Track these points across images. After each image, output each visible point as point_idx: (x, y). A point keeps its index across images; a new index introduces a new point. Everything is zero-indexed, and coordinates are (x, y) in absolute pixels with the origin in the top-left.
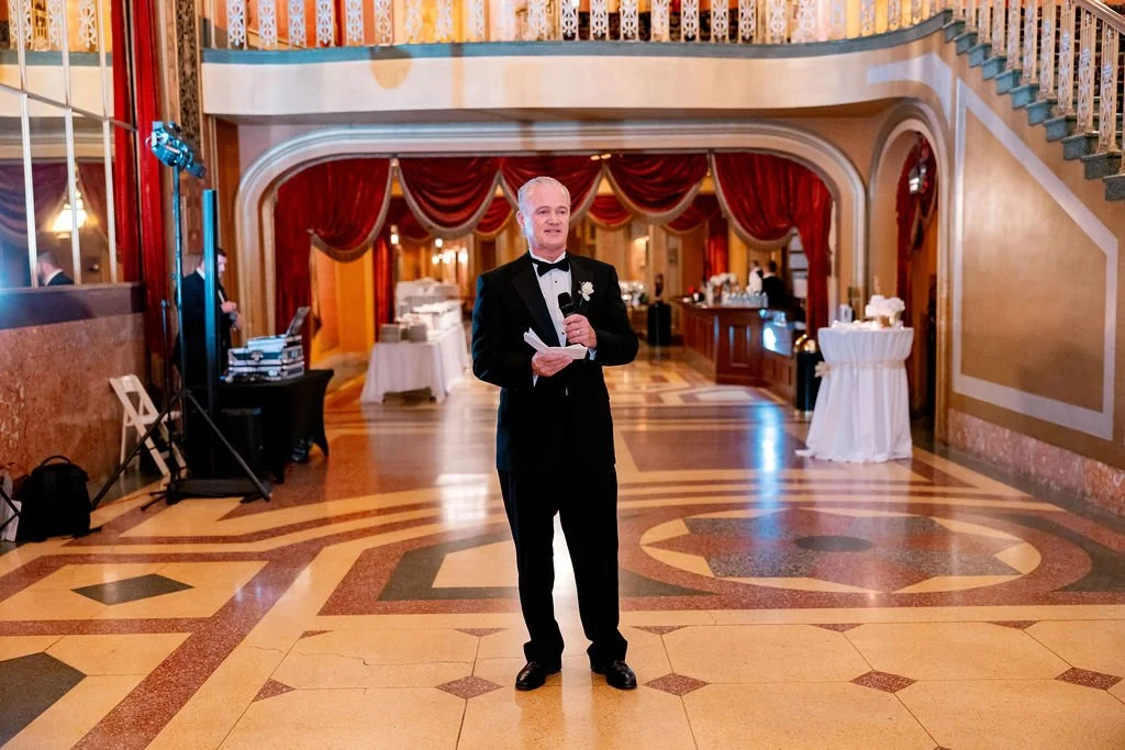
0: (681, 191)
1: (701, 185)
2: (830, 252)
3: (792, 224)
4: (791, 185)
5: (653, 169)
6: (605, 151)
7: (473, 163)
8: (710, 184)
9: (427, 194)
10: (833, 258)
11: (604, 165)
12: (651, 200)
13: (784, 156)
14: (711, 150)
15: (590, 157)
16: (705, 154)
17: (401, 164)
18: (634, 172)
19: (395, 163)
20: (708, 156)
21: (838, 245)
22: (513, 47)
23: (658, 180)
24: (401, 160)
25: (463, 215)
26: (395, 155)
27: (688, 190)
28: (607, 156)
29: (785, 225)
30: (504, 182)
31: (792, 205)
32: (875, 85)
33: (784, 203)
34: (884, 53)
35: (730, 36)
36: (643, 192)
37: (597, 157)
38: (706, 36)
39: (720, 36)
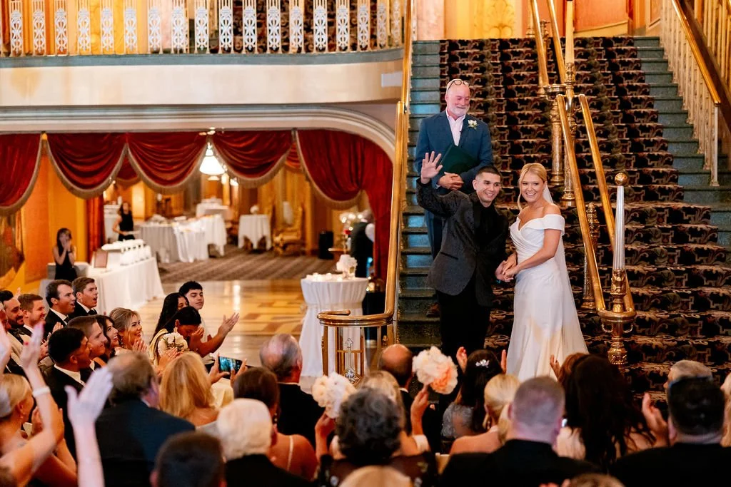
4: (360, 157)
5: (250, 142)
7: (106, 138)
9: (70, 163)
14: (295, 129)
17: (49, 138)
19: (44, 137)
20: (293, 133)
22: (110, 59)
25: (97, 179)
26: (43, 132)
29: (353, 189)
32: (386, 88)
33: (353, 171)
34: (391, 65)
35: (283, 47)
36: (240, 161)
37: (204, 134)
38: (263, 49)
39: (274, 48)
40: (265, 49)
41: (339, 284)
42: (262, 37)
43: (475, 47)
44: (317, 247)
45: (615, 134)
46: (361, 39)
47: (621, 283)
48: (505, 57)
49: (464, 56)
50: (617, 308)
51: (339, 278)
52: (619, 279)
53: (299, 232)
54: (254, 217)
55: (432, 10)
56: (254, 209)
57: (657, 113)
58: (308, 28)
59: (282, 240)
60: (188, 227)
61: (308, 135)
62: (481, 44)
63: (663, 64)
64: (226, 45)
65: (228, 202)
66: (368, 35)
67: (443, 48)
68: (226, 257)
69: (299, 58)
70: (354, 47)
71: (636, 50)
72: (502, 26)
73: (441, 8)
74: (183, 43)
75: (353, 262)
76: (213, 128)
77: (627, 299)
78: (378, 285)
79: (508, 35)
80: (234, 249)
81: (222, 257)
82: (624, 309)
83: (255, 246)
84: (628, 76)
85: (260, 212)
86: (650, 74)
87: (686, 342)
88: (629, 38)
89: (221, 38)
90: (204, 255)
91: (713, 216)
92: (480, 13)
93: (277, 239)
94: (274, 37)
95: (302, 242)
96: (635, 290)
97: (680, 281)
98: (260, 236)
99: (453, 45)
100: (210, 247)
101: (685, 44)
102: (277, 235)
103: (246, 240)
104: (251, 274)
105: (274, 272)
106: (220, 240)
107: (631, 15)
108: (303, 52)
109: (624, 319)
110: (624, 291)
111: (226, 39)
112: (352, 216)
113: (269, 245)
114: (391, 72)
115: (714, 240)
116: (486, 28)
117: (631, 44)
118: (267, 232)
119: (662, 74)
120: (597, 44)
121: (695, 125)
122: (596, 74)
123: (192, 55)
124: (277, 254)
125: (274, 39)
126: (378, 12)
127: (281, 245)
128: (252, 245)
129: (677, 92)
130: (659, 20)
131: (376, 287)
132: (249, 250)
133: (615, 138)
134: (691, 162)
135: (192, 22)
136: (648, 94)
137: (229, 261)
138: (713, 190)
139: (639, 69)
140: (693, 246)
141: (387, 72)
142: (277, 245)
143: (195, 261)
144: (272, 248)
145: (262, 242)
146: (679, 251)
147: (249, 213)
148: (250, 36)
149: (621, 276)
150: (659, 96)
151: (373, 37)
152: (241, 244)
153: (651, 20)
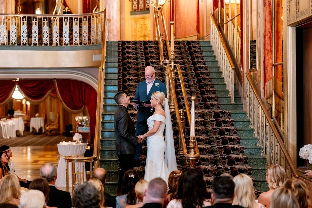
0: (44, 92)
3: (84, 104)
4: (83, 91)
11: (16, 83)
12: (33, 96)
14: (55, 79)
18: (27, 86)
20: (54, 81)
23: (36, 89)
27: (48, 91)
28: (18, 80)
29: (81, 105)
31: (83, 98)
32: (95, 61)
33: (81, 97)
34: (97, 51)
35: (50, 43)
36: (31, 93)
37: (14, 81)
38: (41, 44)
39: (46, 43)
40: (42, 44)
41: (74, 146)
42: (40, 39)
43: (133, 44)
44: (65, 131)
45: (192, 81)
46: (84, 40)
47: (194, 142)
48: (146, 49)
49: (128, 48)
50: (192, 153)
51: (74, 144)
52: (193, 141)
53: (57, 125)
54: (37, 119)
55: (115, 29)
56: (37, 115)
57: (209, 72)
58: (61, 35)
59: (49, 128)
60: (7, 123)
61: (61, 81)
62: (135, 43)
63: (211, 52)
64: (24, 42)
65: (25, 112)
66: (87, 38)
67: (119, 44)
68: (24, 136)
69: (57, 48)
70: (81, 43)
71: (200, 46)
72: (145, 36)
73: (119, 28)
74: (5, 41)
75: (81, 136)
76: (18, 78)
77: (196, 149)
78: (91, 147)
79: (147, 39)
80: (28, 133)
81: (22, 136)
82: (195, 153)
83: (37, 131)
84: (197, 57)
85: (40, 116)
86: (206, 56)
87: (221, 168)
88: (197, 41)
89: (22, 39)
90: (14, 135)
91: (232, 115)
92: (135, 30)
93: (47, 128)
94: (46, 39)
95: (59, 129)
96: (200, 146)
97: (218, 142)
98: (39, 127)
99: (124, 43)
100: (17, 132)
101: (220, 44)
102: (47, 126)
103: (34, 128)
104: (36, 143)
105: (46, 142)
106: (21, 128)
107: (199, 32)
108: (59, 45)
109: (195, 157)
110: (195, 146)
111: (24, 39)
112: (80, 118)
113: (43, 131)
114: (97, 54)
115: (232, 125)
116: (138, 36)
117: (198, 44)
118: (42, 125)
119: (211, 56)
120: (184, 44)
121: (225, 77)
122: (184, 56)
123: (9, 46)
124: (47, 135)
125: (46, 40)
126: (91, 29)
127: (49, 131)
128: (36, 131)
129: (217, 64)
130: (210, 34)
131: (90, 148)
132: (34, 133)
133: (192, 83)
134: (223, 93)
135: (9, 32)
136: (205, 64)
137: (25, 138)
138: (232, 105)
139: (202, 54)
140: (224, 128)
141: (95, 54)
142: (47, 130)
143: (10, 138)
144: (45, 132)
145: (41, 129)
146: (218, 130)
147: (35, 117)
148: (35, 38)
149: (193, 139)
150: (210, 65)
151: (89, 39)
152: (31, 130)
153: (207, 34)
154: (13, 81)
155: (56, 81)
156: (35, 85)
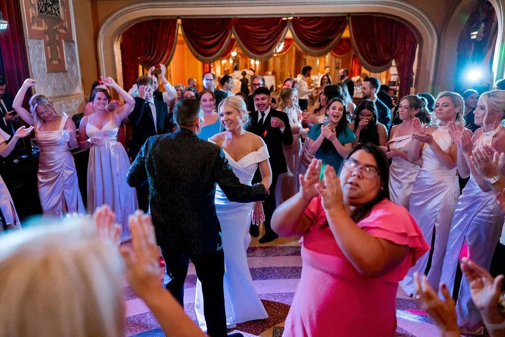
0: (331, 38)
1: (342, 34)
2: (413, 73)
3: (392, 57)
6: (289, 15)
8: (346, 34)
10: (414, 77)
11: (288, 23)
12: (314, 43)
13: (390, 17)
15: (281, 18)
16: (345, 17)
18: (305, 27)
21: (418, 70)
23: (318, 32)
24: (182, 20)
27: (335, 38)
28: (291, 18)
30: (236, 33)
31: (393, 46)
154: (283, 19)
155: (350, 18)
156: (316, 25)
